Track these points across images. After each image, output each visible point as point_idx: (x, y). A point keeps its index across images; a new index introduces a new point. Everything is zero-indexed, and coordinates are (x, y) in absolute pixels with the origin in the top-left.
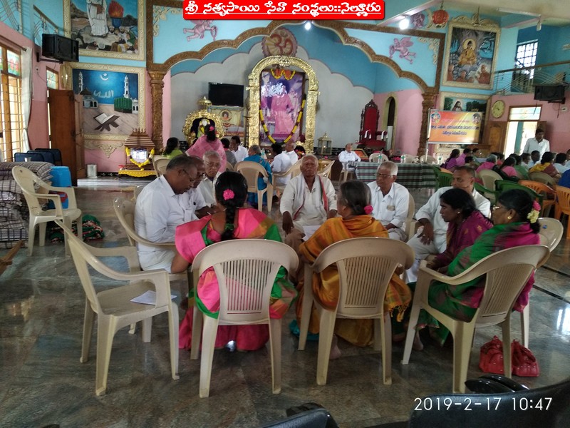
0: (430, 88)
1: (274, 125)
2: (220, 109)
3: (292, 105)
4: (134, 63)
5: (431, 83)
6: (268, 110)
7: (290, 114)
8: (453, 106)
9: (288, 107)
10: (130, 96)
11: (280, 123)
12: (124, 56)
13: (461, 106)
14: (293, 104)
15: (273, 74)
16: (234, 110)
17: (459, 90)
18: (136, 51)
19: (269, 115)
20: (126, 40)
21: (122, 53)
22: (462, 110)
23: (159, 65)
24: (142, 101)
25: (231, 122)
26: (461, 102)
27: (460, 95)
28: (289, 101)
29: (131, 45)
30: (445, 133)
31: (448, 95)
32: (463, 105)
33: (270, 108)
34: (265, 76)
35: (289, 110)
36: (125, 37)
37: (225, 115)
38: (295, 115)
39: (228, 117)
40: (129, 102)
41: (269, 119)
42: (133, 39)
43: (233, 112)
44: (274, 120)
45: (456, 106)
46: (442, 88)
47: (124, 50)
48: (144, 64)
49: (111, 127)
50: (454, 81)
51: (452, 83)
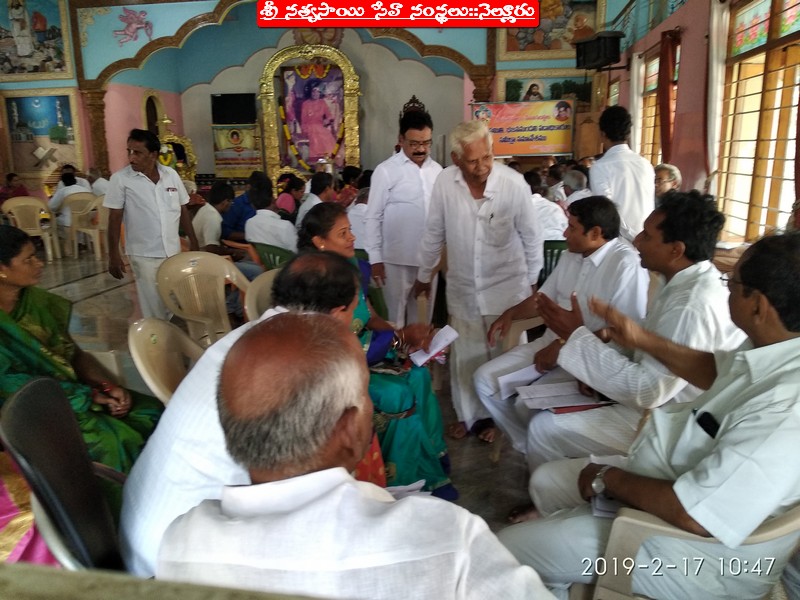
0: (478, 67)
1: (307, 144)
2: (227, 128)
3: (330, 115)
4: (63, 83)
5: (479, 58)
6: (298, 124)
7: (329, 128)
8: (523, 93)
9: (325, 117)
10: (64, 123)
11: (316, 141)
12: (53, 76)
13: (540, 91)
14: (333, 113)
15: (299, 73)
16: (245, 128)
17: (532, 65)
18: (64, 68)
19: (299, 131)
20: (52, 55)
21: (51, 72)
22: (541, 98)
23: (92, 81)
24: (77, 128)
25: (243, 145)
26: (540, 86)
27: (535, 74)
28: (327, 109)
29: (58, 61)
30: (505, 140)
31: (511, 76)
32: (544, 88)
33: (300, 121)
34: (289, 77)
35: (327, 122)
36: (52, 53)
37: (235, 136)
38: (336, 128)
39: (238, 139)
40: (64, 131)
41: (301, 136)
42: (60, 53)
43: (244, 131)
44: (307, 138)
45: (530, 93)
46: (499, 66)
47: (52, 69)
48: (74, 83)
49: (50, 162)
50: (521, 50)
51: (515, 55)
